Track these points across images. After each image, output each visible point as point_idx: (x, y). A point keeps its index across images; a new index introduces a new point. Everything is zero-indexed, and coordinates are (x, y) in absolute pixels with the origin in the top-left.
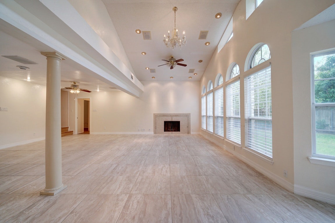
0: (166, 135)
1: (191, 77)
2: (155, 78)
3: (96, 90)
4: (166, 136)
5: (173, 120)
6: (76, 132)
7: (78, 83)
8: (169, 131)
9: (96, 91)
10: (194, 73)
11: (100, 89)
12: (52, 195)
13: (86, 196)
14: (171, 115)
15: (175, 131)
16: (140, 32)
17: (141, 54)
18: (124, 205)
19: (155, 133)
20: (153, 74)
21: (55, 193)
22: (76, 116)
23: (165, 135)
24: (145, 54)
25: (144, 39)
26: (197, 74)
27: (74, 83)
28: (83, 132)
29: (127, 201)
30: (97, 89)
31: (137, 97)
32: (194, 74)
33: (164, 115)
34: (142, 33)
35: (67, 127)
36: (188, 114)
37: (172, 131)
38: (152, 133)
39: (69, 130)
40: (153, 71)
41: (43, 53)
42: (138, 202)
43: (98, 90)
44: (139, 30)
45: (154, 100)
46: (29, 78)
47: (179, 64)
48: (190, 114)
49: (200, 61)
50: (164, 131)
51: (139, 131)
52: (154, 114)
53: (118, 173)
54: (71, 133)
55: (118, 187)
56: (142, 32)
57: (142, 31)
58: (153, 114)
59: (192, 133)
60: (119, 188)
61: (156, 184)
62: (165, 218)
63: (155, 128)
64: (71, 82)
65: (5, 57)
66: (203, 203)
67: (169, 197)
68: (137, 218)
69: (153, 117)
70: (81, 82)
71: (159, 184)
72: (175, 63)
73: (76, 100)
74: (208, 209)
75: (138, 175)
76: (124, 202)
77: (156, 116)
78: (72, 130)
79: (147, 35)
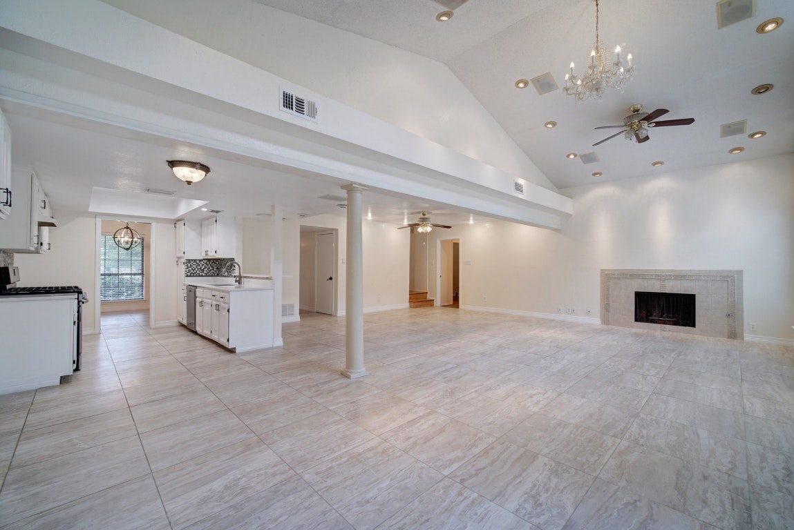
0: (640, 331)
1: (740, 149)
2: (600, 174)
3: (467, 222)
4: (637, 335)
5: (668, 291)
6: (438, 302)
7: (429, 213)
8: (653, 321)
9: (468, 224)
10: (749, 132)
11: (474, 220)
12: (348, 377)
13: (380, 391)
14: (659, 276)
15: (675, 323)
16: (526, 83)
17: (546, 128)
18: (411, 419)
19: (605, 321)
20: (594, 167)
21: (353, 376)
22: (439, 273)
23: (634, 330)
24: (554, 124)
25: (540, 94)
26: (763, 133)
27: (424, 215)
28: (452, 303)
29: (421, 416)
30: (469, 220)
31: (555, 230)
32: (752, 136)
33: (634, 275)
34: (531, 85)
35: (425, 291)
36: (731, 271)
37: (664, 324)
38: (596, 321)
39: (429, 297)
40: (588, 158)
41: (343, 187)
42: (434, 424)
43: (471, 222)
44: (521, 81)
45: (603, 234)
46: (370, 215)
47: (659, 124)
48: (740, 273)
49: (763, 89)
50: (636, 320)
51: (559, 311)
52: (602, 271)
53: (445, 378)
54: (430, 303)
55: (427, 395)
56: (530, 83)
57: (529, 80)
58: (599, 272)
59: (748, 337)
60: (426, 398)
61: (489, 414)
62: (451, 460)
63: (606, 308)
64: (419, 213)
65: (322, 197)
66: (549, 478)
67: (491, 440)
68: (411, 441)
69: (599, 279)
70: (434, 212)
71: (496, 415)
72: (645, 124)
73: (439, 243)
74: (547, 491)
75: (474, 390)
76: (415, 416)
77: (609, 278)
78: (432, 298)
79: (544, 84)
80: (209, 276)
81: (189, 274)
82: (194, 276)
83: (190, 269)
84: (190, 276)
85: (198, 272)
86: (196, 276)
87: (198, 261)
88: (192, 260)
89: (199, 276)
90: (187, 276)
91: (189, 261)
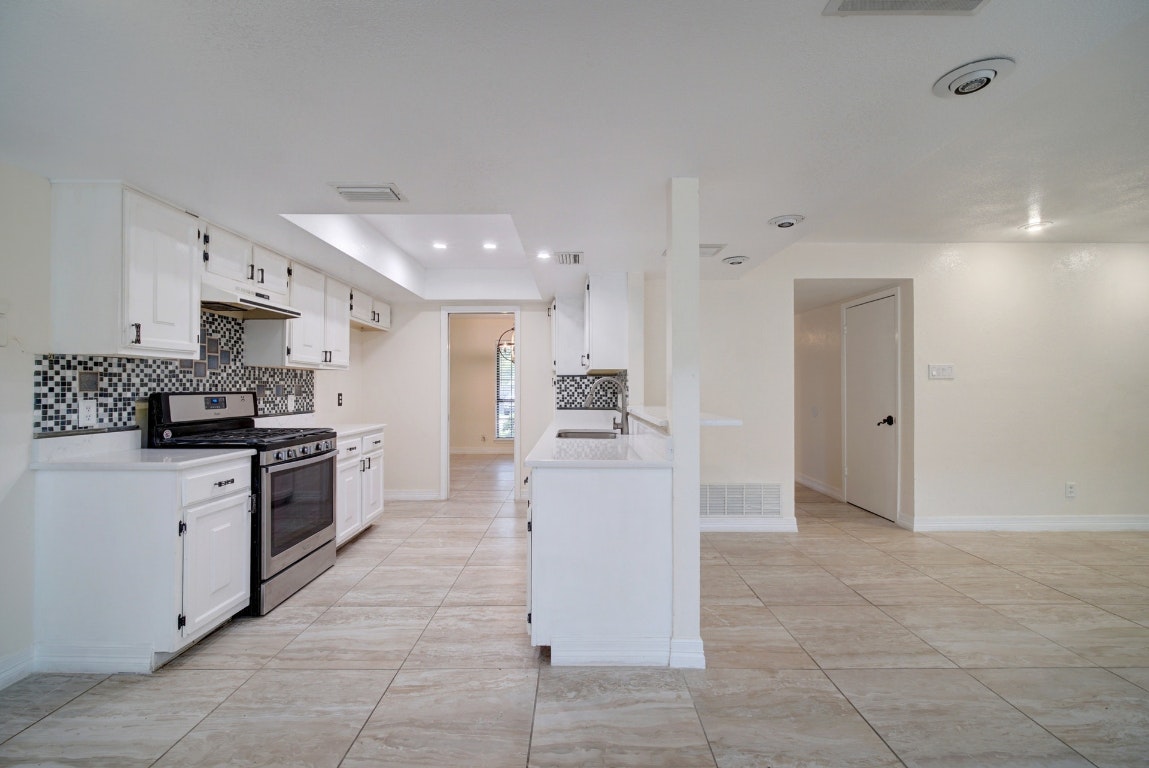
80: (599, 408)
81: (563, 404)
82: (571, 408)
83: (565, 393)
84: (565, 408)
85: (579, 400)
86: (576, 408)
87: (578, 379)
88: (568, 377)
89: (581, 408)
90: (560, 408)
91: (563, 378)
